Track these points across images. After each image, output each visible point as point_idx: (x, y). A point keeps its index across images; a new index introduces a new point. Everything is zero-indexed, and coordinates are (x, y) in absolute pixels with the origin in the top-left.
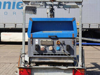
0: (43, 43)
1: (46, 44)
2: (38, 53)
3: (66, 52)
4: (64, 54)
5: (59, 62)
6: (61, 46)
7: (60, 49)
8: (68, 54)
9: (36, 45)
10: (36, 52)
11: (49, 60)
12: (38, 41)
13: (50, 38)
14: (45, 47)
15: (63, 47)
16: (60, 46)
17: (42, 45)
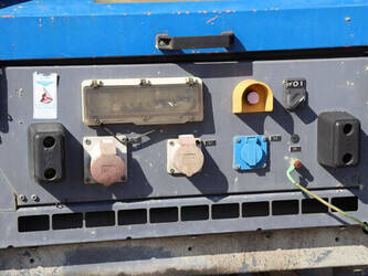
0: (113, 111)
1: (138, 121)
2: (66, 210)
3: (322, 177)
4: (299, 196)
5: (251, 269)
6: (272, 128)
7: (266, 158)
8: (336, 201)
9: (48, 141)
10: (46, 197)
11: (168, 255)
12: (52, 91)
13: (174, 56)
14: (129, 144)
15: (296, 139)
16: (268, 134)
17: (103, 129)
